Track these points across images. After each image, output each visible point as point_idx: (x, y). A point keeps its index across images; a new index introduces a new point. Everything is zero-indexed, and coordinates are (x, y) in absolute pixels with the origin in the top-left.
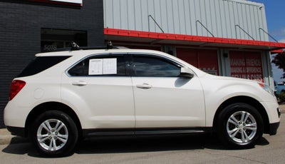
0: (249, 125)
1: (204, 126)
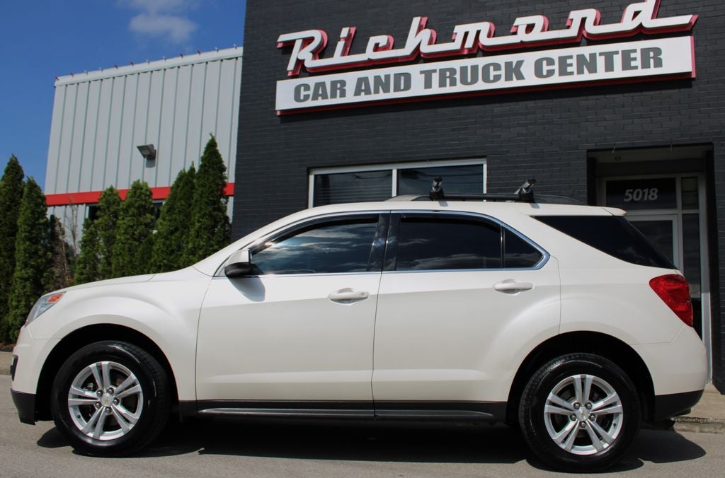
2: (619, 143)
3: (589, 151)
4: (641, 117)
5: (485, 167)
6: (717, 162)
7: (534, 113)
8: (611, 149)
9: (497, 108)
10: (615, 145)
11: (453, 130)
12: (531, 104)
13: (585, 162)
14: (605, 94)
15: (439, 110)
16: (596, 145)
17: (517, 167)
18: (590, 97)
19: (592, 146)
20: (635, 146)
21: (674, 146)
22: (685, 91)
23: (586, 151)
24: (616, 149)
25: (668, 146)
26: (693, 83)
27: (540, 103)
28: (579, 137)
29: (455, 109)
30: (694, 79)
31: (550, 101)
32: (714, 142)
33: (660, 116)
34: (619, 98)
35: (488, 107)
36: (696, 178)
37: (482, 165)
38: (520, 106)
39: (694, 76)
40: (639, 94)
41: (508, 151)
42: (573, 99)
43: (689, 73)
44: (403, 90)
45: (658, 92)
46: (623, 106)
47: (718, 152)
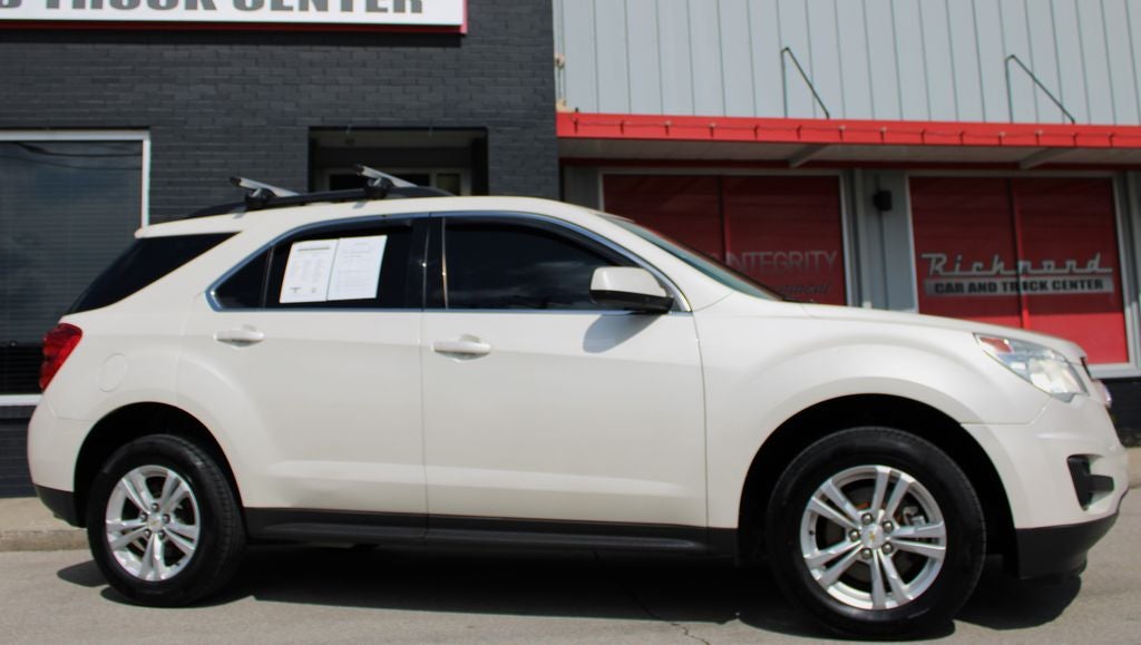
0: (909, 531)
1: (700, 522)
2: (358, 120)
3: (312, 129)
4: (390, 83)
5: (147, 146)
6: (492, 156)
7: (229, 64)
8: (345, 128)
9: (169, 52)
10: (350, 122)
11: (94, 81)
12: (224, 50)
13: (305, 145)
14: (338, 44)
15: (71, 47)
16: (323, 120)
17: (198, 148)
18: (316, 48)
19: (316, 122)
20: (381, 125)
21: (435, 129)
22: (451, 51)
23: (306, 128)
24: (354, 129)
25: (426, 129)
26: (463, 41)
27: (238, 49)
28: (297, 106)
29: (98, 46)
30: (463, 35)
31: (254, 47)
32: (489, 128)
33: (417, 84)
34: (359, 52)
35: (156, 49)
36: (457, 175)
37: (140, 142)
38: (208, 51)
39: (464, 30)
40: (387, 49)
41: (185, 122)
42: (290, 49)
43: (457, 27)
44: (7, 7)
45: (413, 49)
46: (364, 65)
47: (494, 141)
